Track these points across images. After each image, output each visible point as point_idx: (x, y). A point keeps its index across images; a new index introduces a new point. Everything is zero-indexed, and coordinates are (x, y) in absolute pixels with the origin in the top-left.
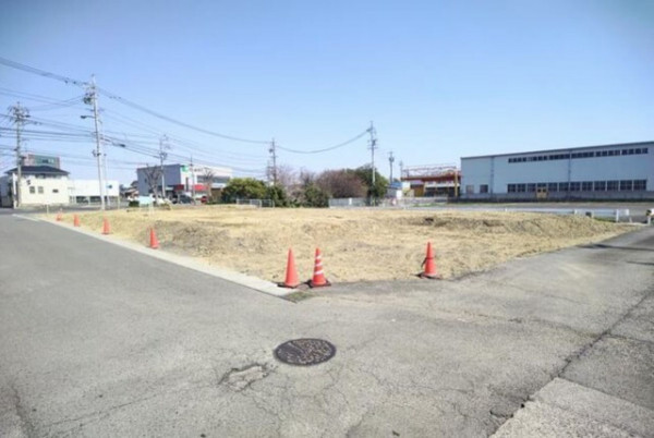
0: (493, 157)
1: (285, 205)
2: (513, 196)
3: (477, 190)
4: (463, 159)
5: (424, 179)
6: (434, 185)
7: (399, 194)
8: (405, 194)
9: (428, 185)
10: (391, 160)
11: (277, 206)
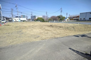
0: (87, 13)
1: (44, 22)
2: (90, 20)
3: (82, 19)
4: (80, 13)
5: (73, 17)
6: (75, 18)
7: (66, 20)
8: (67, 20)
9: (74, 18)
10: (67, 14)
11: (43, 22)
